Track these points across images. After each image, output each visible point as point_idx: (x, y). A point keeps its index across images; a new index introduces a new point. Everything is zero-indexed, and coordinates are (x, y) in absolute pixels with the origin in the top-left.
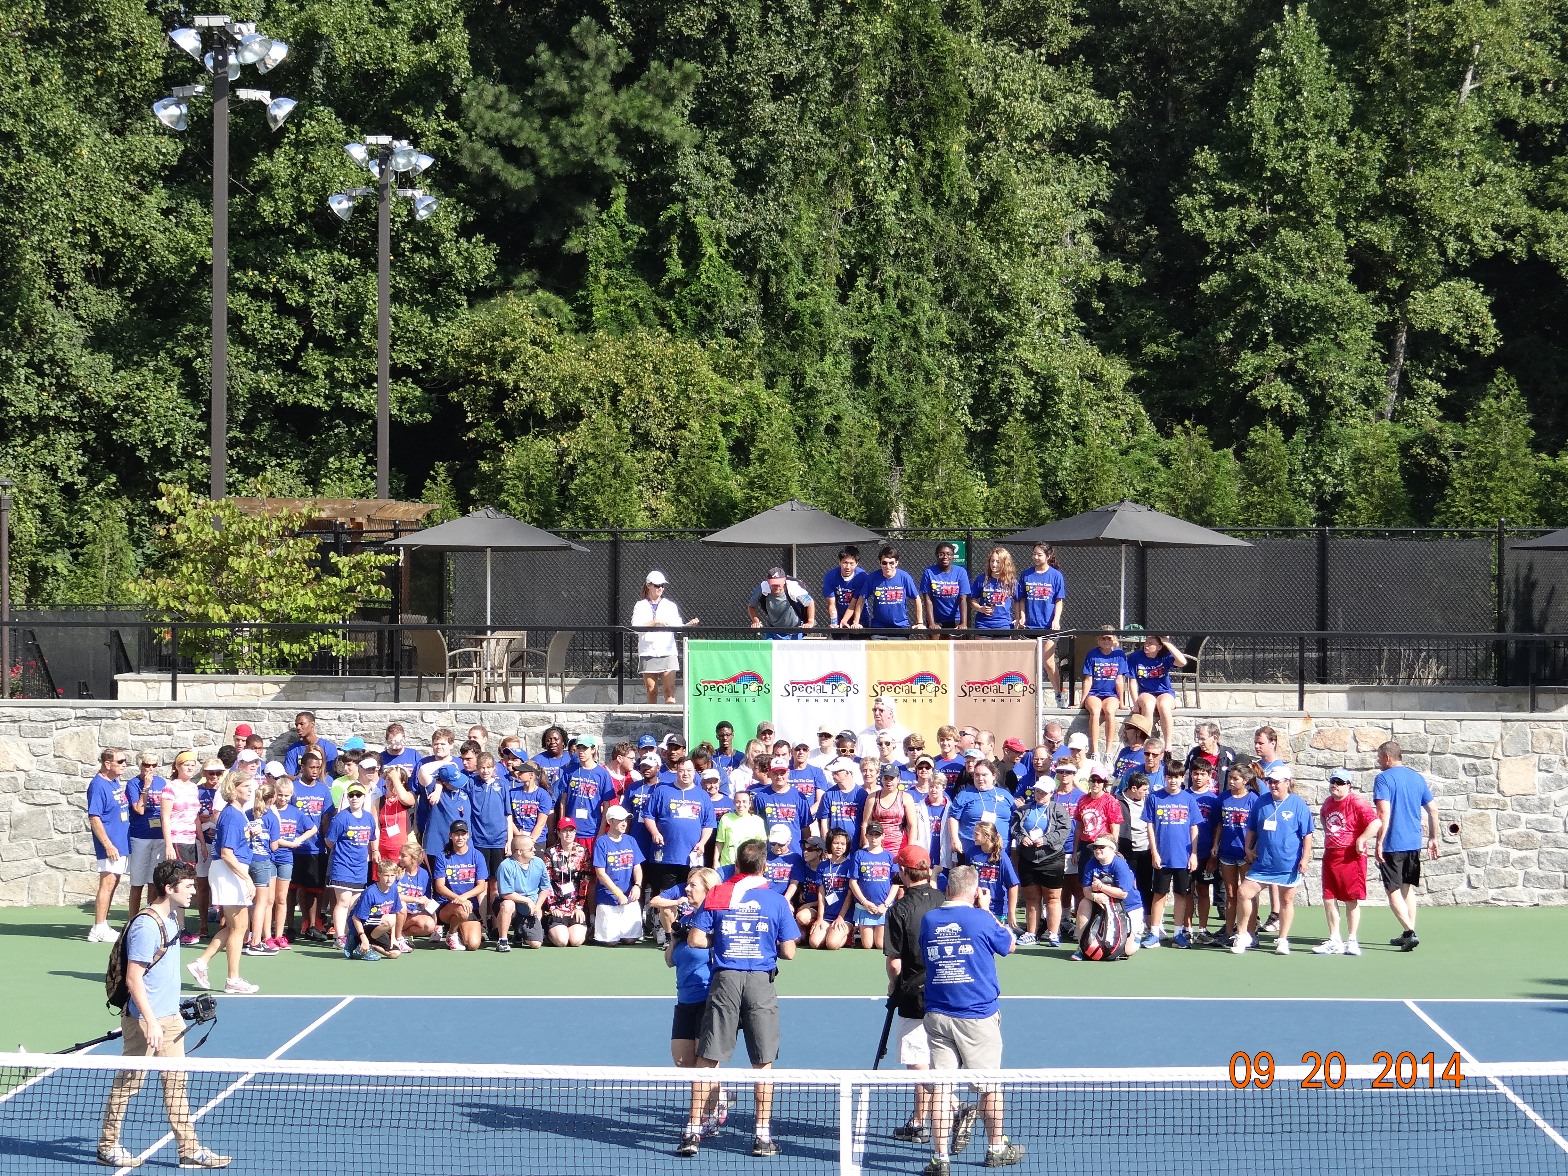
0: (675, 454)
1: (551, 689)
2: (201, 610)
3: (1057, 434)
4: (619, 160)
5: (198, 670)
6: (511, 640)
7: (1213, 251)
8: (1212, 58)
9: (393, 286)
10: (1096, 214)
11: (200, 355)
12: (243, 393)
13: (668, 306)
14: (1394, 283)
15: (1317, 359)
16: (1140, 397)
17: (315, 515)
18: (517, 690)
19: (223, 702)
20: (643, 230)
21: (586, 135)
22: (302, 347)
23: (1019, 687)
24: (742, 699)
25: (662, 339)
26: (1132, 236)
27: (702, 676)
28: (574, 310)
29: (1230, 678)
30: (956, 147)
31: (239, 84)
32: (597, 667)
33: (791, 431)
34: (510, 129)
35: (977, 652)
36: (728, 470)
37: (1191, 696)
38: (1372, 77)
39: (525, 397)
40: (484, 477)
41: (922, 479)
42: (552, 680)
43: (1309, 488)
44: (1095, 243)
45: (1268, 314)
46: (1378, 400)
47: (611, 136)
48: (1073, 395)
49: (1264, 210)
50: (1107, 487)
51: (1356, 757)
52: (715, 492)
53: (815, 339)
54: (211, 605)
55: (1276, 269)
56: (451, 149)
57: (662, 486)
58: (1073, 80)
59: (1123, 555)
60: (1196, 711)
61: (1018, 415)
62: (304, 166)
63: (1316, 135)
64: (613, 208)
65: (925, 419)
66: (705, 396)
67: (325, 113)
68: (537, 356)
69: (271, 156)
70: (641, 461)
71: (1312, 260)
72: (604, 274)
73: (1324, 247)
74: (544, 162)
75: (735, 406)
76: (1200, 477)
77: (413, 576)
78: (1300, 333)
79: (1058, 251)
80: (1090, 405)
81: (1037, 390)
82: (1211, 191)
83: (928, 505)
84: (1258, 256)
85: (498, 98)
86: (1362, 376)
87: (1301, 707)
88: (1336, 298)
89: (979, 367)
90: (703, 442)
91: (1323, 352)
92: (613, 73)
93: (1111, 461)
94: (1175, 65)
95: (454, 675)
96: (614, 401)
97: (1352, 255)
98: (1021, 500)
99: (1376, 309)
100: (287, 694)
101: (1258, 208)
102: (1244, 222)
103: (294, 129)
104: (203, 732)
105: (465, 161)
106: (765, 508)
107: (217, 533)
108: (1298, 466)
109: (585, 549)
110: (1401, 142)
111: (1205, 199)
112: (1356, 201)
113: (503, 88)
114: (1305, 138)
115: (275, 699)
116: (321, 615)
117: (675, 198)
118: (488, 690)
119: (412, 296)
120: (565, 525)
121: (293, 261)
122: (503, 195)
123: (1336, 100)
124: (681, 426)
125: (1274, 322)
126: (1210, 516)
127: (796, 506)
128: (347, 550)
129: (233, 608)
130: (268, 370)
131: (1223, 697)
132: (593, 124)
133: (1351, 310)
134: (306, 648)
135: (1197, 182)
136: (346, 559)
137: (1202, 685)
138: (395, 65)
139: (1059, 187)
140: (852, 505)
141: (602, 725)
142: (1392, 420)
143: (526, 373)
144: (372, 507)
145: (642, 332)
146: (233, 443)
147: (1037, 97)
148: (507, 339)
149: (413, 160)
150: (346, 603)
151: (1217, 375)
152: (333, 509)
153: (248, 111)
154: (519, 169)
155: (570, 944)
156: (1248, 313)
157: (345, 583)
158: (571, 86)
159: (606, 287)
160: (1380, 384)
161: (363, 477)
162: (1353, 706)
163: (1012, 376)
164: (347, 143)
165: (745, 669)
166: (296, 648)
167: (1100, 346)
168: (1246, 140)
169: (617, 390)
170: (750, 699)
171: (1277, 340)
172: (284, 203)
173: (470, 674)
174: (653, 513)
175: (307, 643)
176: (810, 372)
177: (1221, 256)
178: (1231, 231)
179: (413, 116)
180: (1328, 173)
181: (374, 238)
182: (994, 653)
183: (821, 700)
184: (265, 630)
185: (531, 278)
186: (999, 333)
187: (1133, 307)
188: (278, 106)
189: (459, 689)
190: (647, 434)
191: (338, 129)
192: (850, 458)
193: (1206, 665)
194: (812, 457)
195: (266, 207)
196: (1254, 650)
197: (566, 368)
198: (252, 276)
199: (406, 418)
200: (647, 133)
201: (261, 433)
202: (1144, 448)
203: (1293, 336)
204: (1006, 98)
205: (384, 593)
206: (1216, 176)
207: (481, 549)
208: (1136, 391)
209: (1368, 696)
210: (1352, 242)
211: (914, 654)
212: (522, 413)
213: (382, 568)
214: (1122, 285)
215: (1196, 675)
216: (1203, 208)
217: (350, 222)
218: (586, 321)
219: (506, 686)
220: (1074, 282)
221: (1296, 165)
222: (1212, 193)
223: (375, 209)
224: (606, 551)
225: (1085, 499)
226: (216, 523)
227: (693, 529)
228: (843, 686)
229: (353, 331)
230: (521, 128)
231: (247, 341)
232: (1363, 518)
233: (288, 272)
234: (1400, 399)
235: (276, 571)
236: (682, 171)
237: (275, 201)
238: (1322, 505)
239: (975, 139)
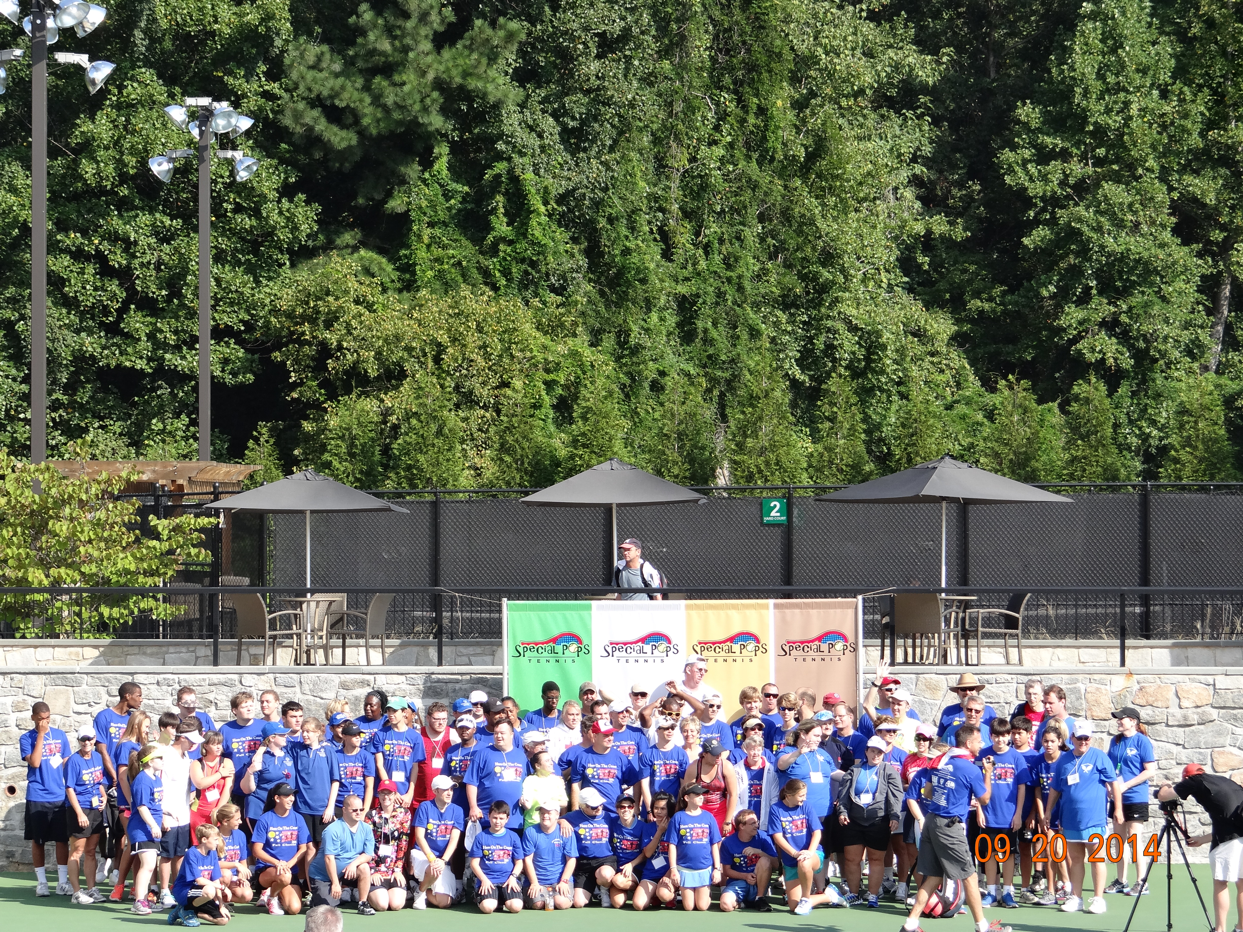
0: (498, 412)
1: (371, 651)
2: (20, 575)
3: (882, 390)
4: (442, 119)
5: (18, 635)
6: (331, 602)
7: (1035, 205)
8: (1034, 13)
9: (215, 247)
10: (919, 169)
11: (23, 317)
12: (66, 355)
13: (492, 263)
14: (1217, 236)
15: (1141, 312)
16: (965, 352)
17: (134, 478)
18: (338, 652)
19: (42, 667)
20: (466, 188)
21: (410, 93)
22: (123, 310)
23: (839, 646)
24: (562, 660)
25: (485, 298)
26: (955, 191)
27: (523, 637)
28: (397, 269)
29: (1054, 634)
30: (779, 103)
31: (59, 47)
32: (418, 629)
33: (615, 388)
34: (332, 89)
35: (797, 611)
36: (552, 428)
37: (1013, 653)
38: (1194, 30)
39: (349, 356)
40: (308, 437)
41: (745, 436)
42: (372, 642)
43: (1134, 441)
44: (918, 198)
45: (1092, 267)
46: (1203, 353)
47: (435, 94)
48: (897, 351)
49: (1087, 164)
50: (931, 444)
51: (1178, 713)
52: (538, 450)
53: (641, 295)
54: (31, 570)
55: (1099, 222)
56: (272, 110)
57: (486, 445)
58: (895, 35)
59: (944, 511)
60: (1019, 669)
61: (842, 371)
62: (125, 128)
63: (1138, 89)
64: (436, 167)
65: (748, 377)
66: (528, 354)
67: (147, 74)
68: (361, 315)
69: (93, 119)
70: (465, 419)
71: (1135, 213)
72: (427, 233)
73: (1147, 201)
74: (366, 121)
75: (558, 364)
76: (1025, 432)
77: (235, 537)
78: (1124, 287)
79: (881, 206)
80: (915, 359)
81: (861, 346)
82: (1033, 145)
83: (751, 462)
84: (1081, 210)
85: (319, 58)
86: (1187, 329)
87: (1123, 663)
88: (1159, 251)
89: (804, 323)
90: (526, 401)
91: (1147, 305)
92: (436, 33)
93: (934, 416)
94: (996, 20)
95: (274, 637)
96: (437, 360)
97: (1175, 208)
98: (845, 456)
99: (1200, 262)
100: (107, 657)
101: (1080, 161)
102: (1066, 176)
103: (116, 91)
104: (21, 697)
105: (287, 121)
106: (589, 466)
107: (37, 497)
108: (1123, 419)
109: (405, 510)
110: (1223, 95)
111: (1027, 153)
112: (1178, 154)
113: (325, 48)
114: (1127, 92)
115: (91, 664)
116: (141, 579)
117: (499, 157)
118: (308, 653)
119: (234, 256)
120: (390, 485)
121: (116, 223)
122: (325, 155)
123: (1158, 54)
124: (505, 384)
125: (1097, 275)
126: (1034, 470)
127: (615, 465)
128: (168, 513)
129: (53, 572)
130: (90, 333)
131: (1045, 653)
132: (415, 83)
133: (1174, 263)
134: (126, 612)
135: (1019, 136)
136: (165, 522)
137: (1024, 642)
138: (216, 26)
139: (881, 143)
140: (675, 463)
141: (421, 687)
142: (1217, 372)
143: (349, 333)
144: (193, 469)
145: (465, 291)
146: (55, 406)
147: (858, 52)
148: (331, 299)
149: (233, 121)
150: (166, 566)
151: (1040, 331)
152: (154, 471)
153: (70, 73)
154: (342, 128)
155: (390, 909)
156: (1072, 268)
157: (165, 546)
158: (393, 45)
159: (429, 246)
160: (1204, 336)
161: (186, 438)
162: (1176, 662)
163: (836, 332)
164: (168, 105)
165: (564, 630)
166: (116, 613)
167: (923, 301)
168: (1066, 95)
169: (440, 349)
170: (569, 660)
171: (1100, 293)
172: (106, 165)
173: (290, 636)
174: (478, 471)
175: (127, 607)
176: (635, 328)
177: (1044, 210)
178: (1054, 185)
179: (235, 77)
180: (1150, 127)
181: (196, 199)
182: (814, 612)
183: (641, 660)
184: (85, 595)
185: (354, 238)
186: (824, 288)
187: (956, 262)
188: (96, 69)
189: (279, 651)
190: (471, 392)
191: (159, 90)
192: (673, 415)
193: (1028, 620)
194: (638, 414)
195: (88, 169)
196: (1076, 606)
197: (389, 328)
198: (74, 238)
199: (229, 379)
200: (469, 92)
201: (84, 396)
202: (968, 402)
203: (1116, 290)
204: (827, 53)
205: (204, 555)
206: (1039, 130)
207: (302, 512)
208: (960, 345)
209: (1192, 652)
210: (1175, 195)
211: (733, 613)
212: (345, 372)
213: (202, 530)
214: (947, 240)
215: (1019, 632)
216: (1025, 162)
217: (172, 183)
218: (409, 281)
219: (326, 648)
220: (896, 238)
221: (1118, 119)
222: (1034, 147)
223: (197, 170)
224: (427, 509)
225: (909, 454)
226: (35, 486)
227: (516, 488)
228: (663, 646)
229: (175, 291)
230: (343, 88)
231: (70, 303)
232: (1188, 471)
233: (110, 233)
234: (1226, 350)
235: (96, 534)
236: (506, 130)
237: (97, 162)
238: (1148, 458)
239: (797, 96)
